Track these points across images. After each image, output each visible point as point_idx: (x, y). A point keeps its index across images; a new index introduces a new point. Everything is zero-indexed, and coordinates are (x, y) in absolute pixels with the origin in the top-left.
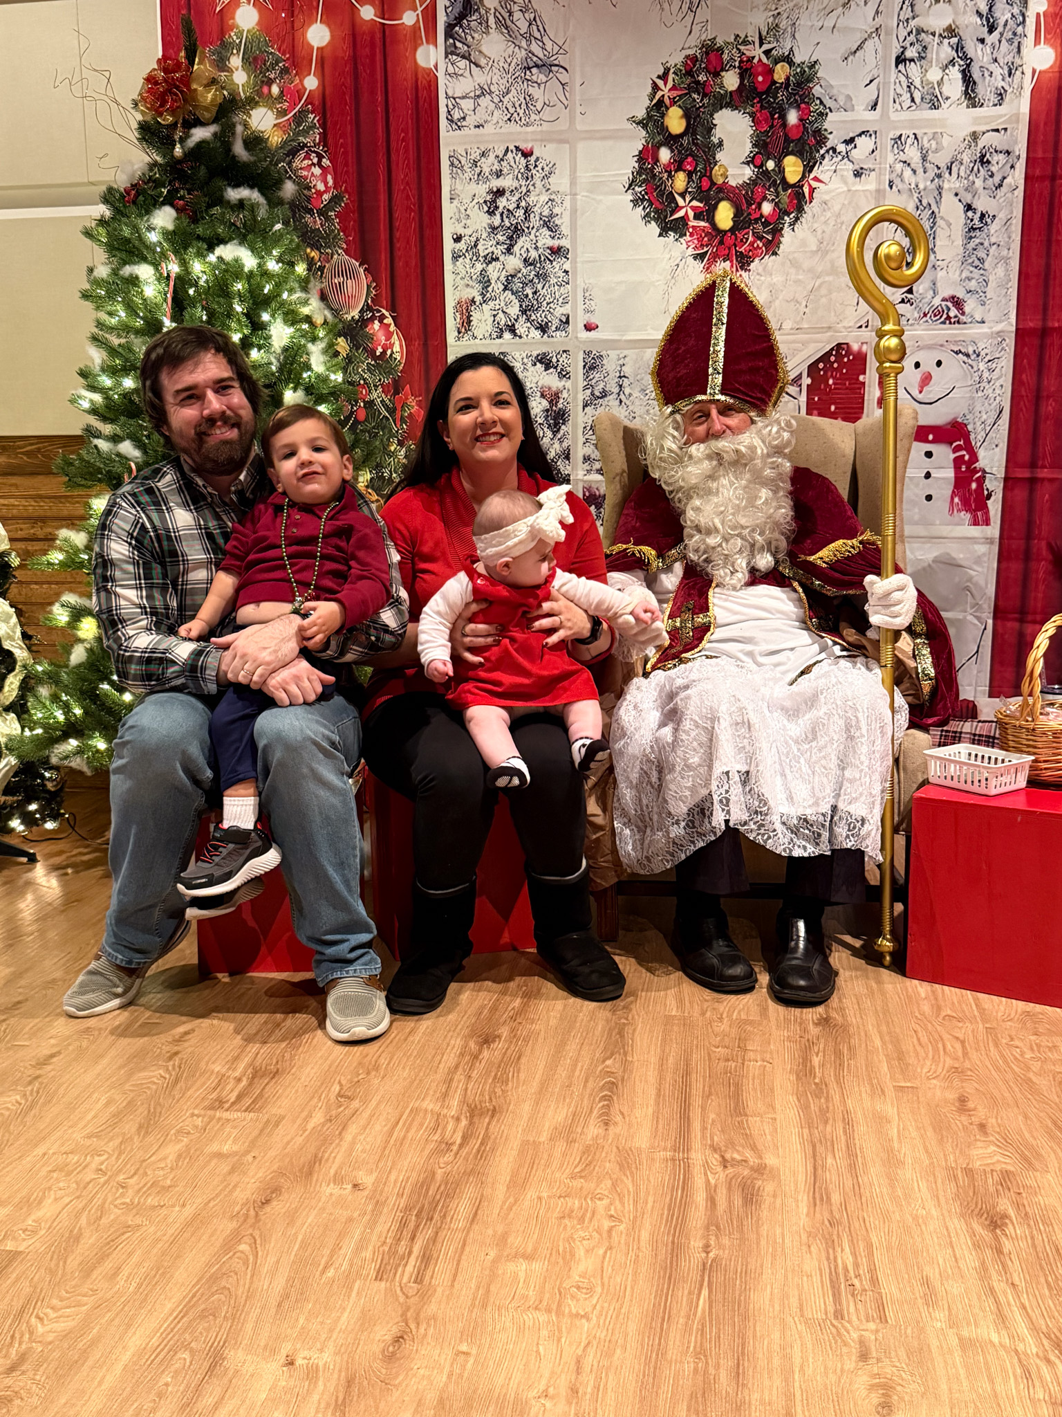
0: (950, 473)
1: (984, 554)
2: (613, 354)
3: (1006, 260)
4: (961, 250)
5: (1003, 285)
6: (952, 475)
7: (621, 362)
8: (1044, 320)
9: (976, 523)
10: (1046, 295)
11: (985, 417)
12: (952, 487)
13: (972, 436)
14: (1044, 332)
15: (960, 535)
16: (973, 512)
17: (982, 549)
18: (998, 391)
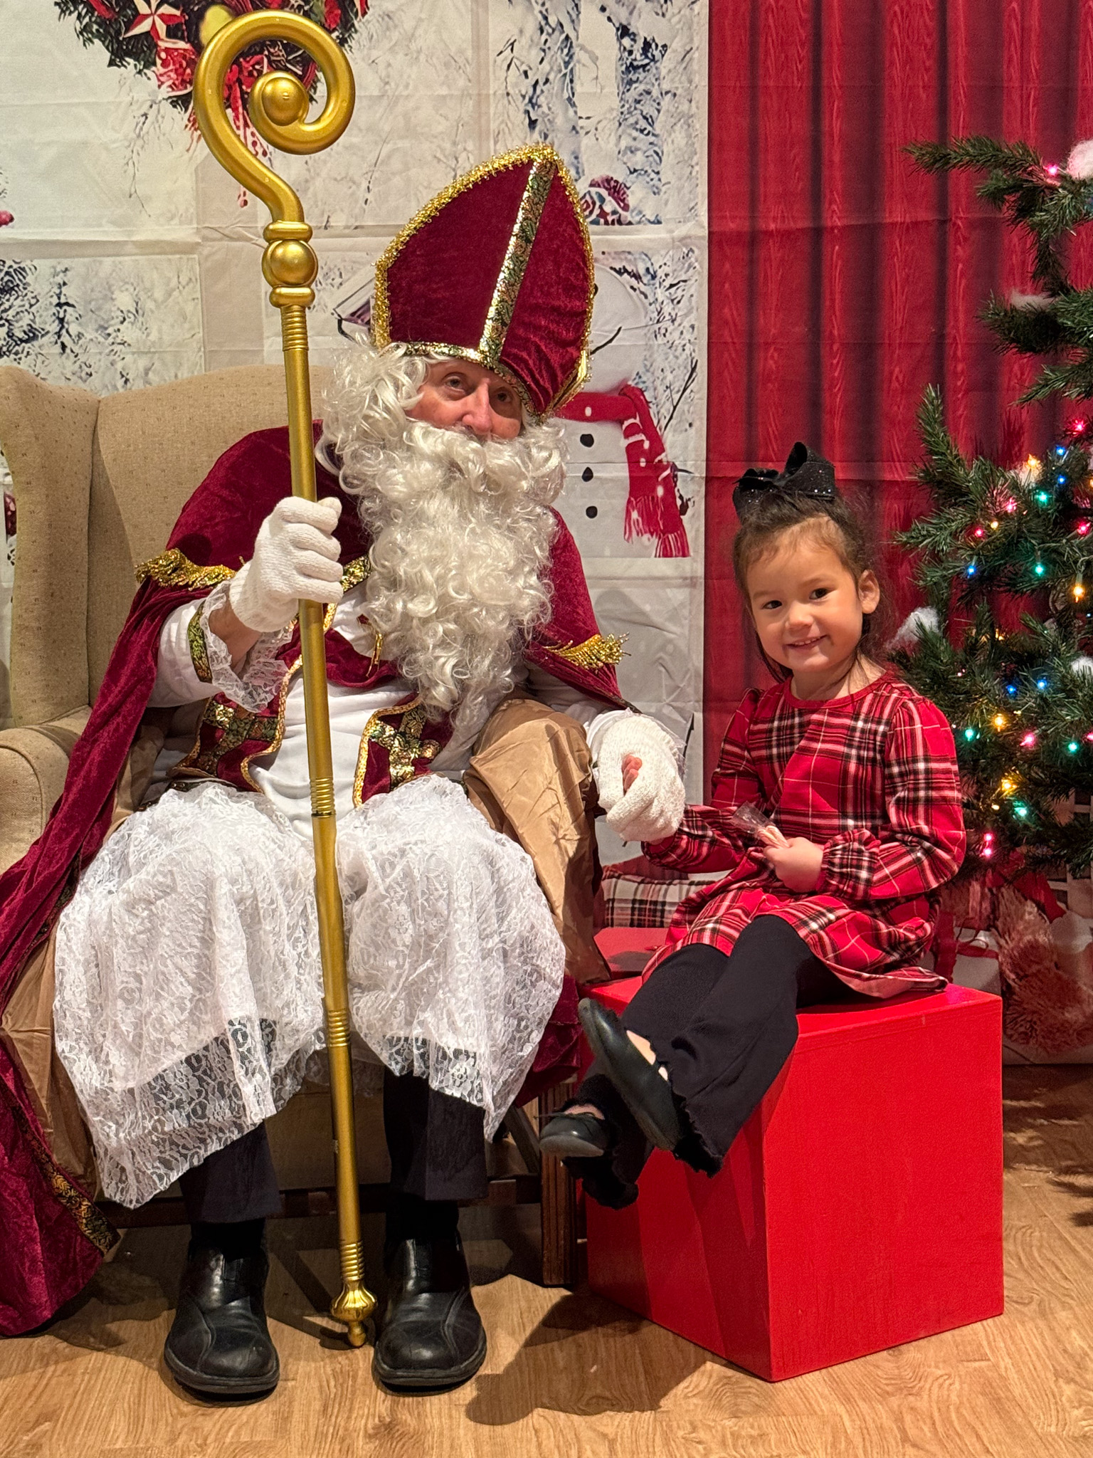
0: (621, 471)
1: (682, 605)
2: (44, 265)
3: (688, 119)
4: (616, 103)
5: (685, 161)
6: (627, 474)
7: (59, 279)
8: (753, 218)
9: (666, 553)
10: (753, 178)
11: (670, 377)
12: (627, 496)
13: (653, 411)
14: (753, 239)
15: (643, 574)
16: (662, 534)
17: (679, 595)
18: (687, 336)
